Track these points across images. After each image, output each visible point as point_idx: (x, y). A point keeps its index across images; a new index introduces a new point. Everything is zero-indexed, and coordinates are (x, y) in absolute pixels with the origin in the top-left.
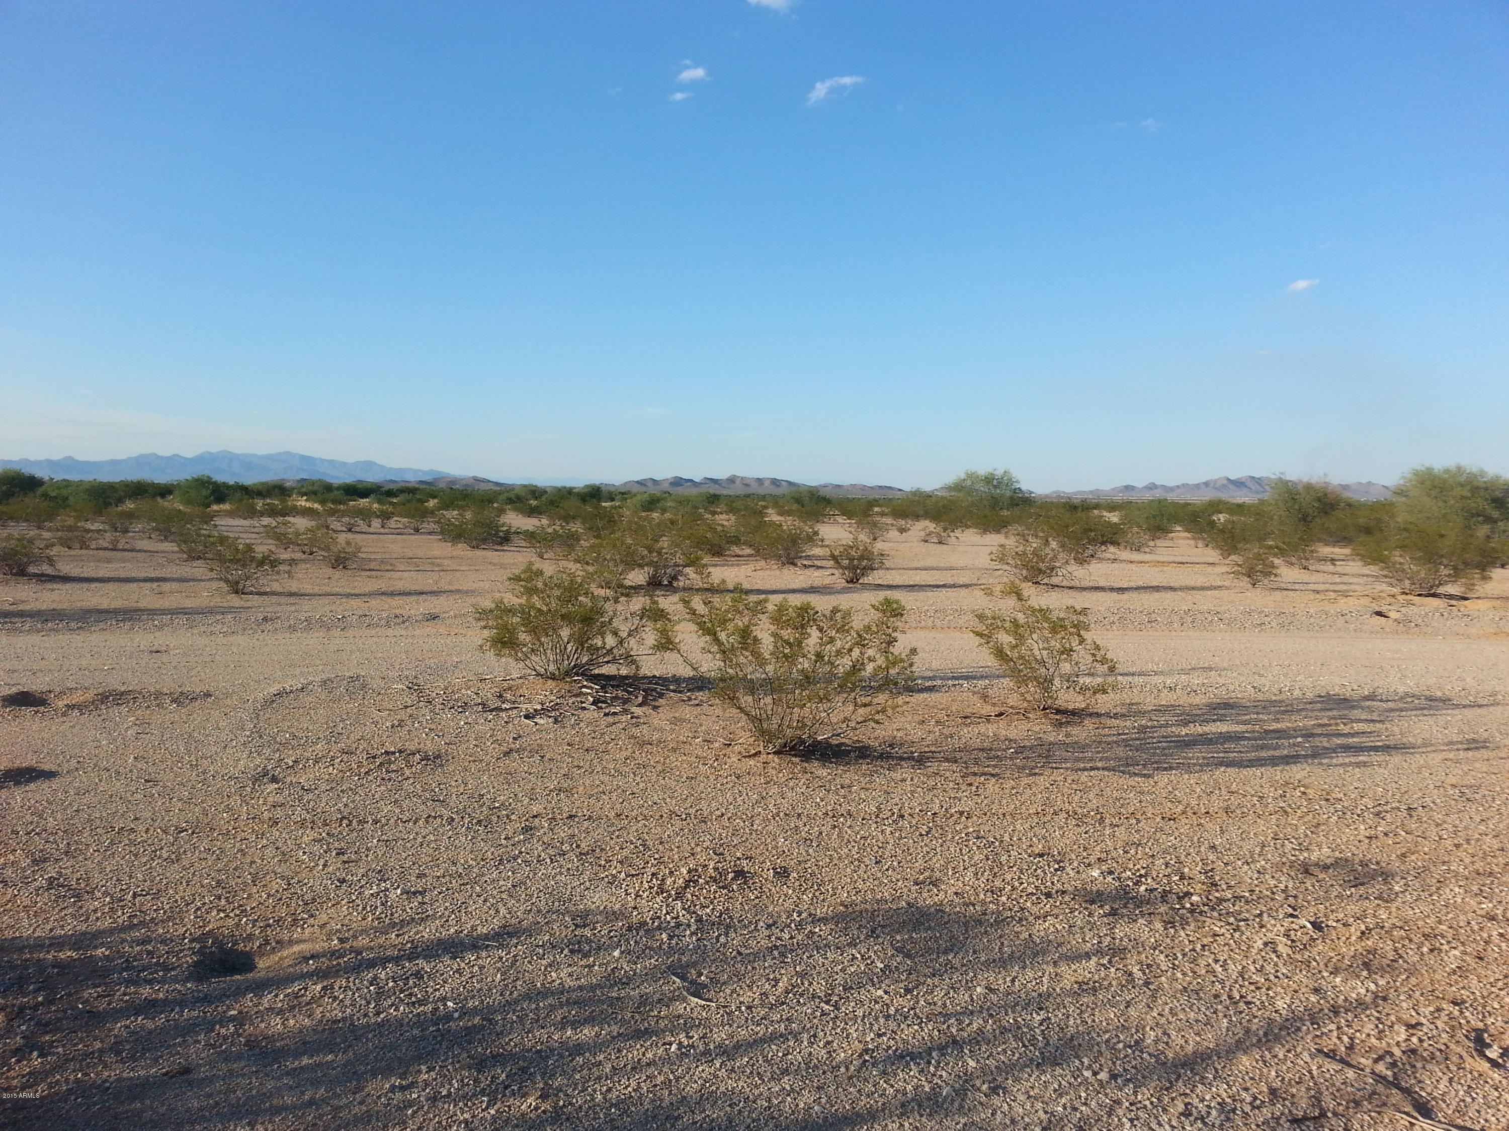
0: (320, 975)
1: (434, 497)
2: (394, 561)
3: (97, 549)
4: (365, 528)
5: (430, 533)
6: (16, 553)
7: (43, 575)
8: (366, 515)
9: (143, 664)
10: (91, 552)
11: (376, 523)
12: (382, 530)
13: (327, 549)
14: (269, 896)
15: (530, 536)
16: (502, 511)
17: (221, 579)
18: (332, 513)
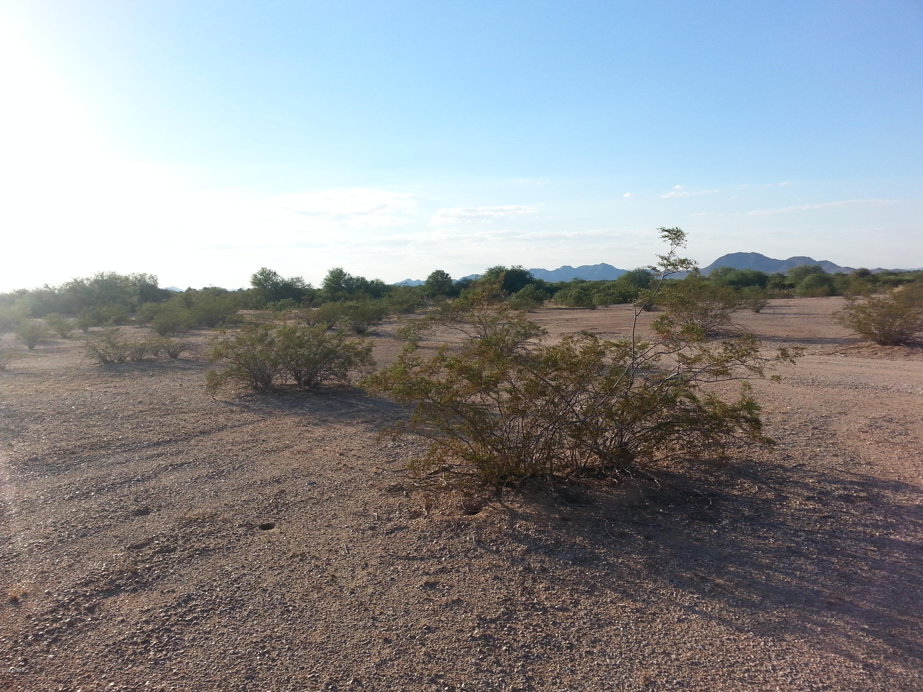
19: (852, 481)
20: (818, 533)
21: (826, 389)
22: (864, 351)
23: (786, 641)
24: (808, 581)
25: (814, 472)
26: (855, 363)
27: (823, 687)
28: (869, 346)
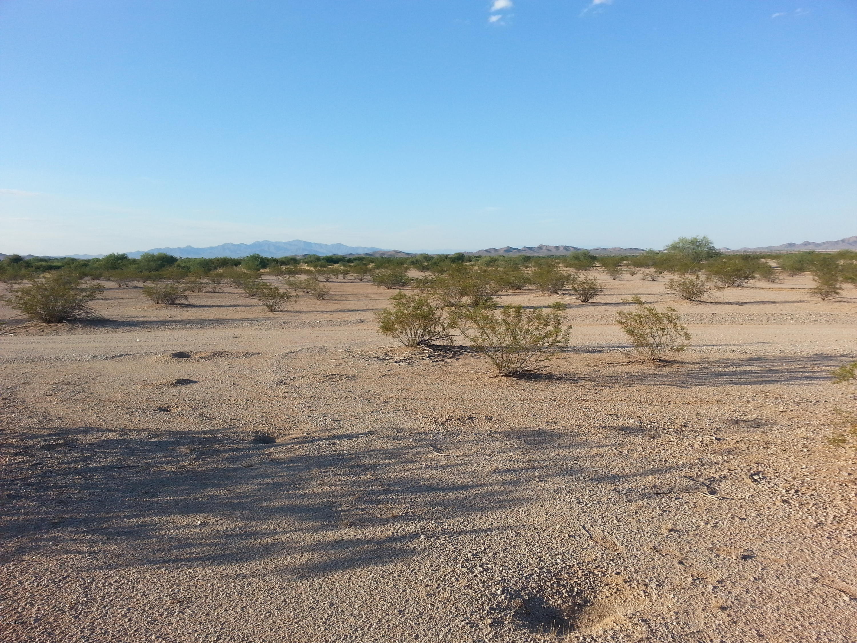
0: (298, 443)
1: (373, 262)
2: (347, 296)
3: (206, 292)
4: (336, 280)
5: (367, 282)
6: (170, 294)
7: (182, 304)
8: (336, 272)
9: (230, 342)
10: (203, 294)
11: (341, 277)
12: (344, 280)
13: (315, 290)
15: (418, 281)
16: (407, 269)
17: (264, 304)
18: (319, 272)
19: (49, 434)
20: (31, 477)
21: (5, 365)
22: (32, 330)
23: (25, 561)
24: (33, 514)
25: (15, 433)
26: (25, 341)
27: (63, 578)
28: (36, 325)
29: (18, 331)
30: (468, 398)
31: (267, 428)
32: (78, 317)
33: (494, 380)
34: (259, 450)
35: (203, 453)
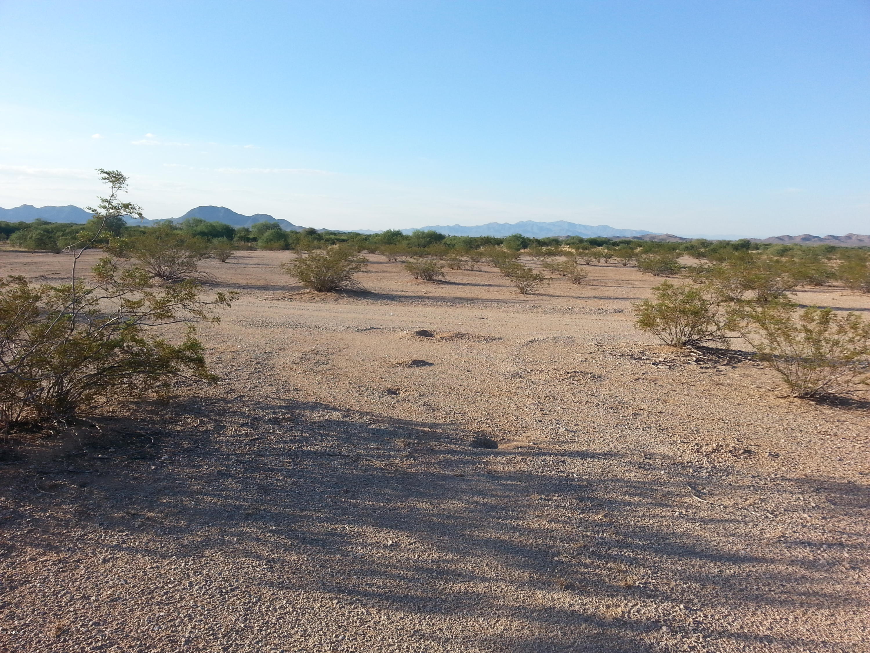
0: (522, 454)
1: (640, 246)
2: (607, 281)
3: (465, 270)
4: (596, 263)
5: (632, 267)
6: (429, 269)
7: (439, 281)
8: (598, 256)
9: (476, 324)
10: (462, 271)
11: (603, 260)
12: (606, 265)
13: (572, 273)
14: (508, 422)
15: (691, 269)
16: (679, 255)
17: (516, 286)
18: (580, 254)
21: (272, 329)
22: (306, 297)
28: (309, 292)
29: (294, 297)
30: (745, 422)
31: (491, 429)
32: (344, 287)
33: (782, 401)
34: (476, 456)
35: (416, 451)
